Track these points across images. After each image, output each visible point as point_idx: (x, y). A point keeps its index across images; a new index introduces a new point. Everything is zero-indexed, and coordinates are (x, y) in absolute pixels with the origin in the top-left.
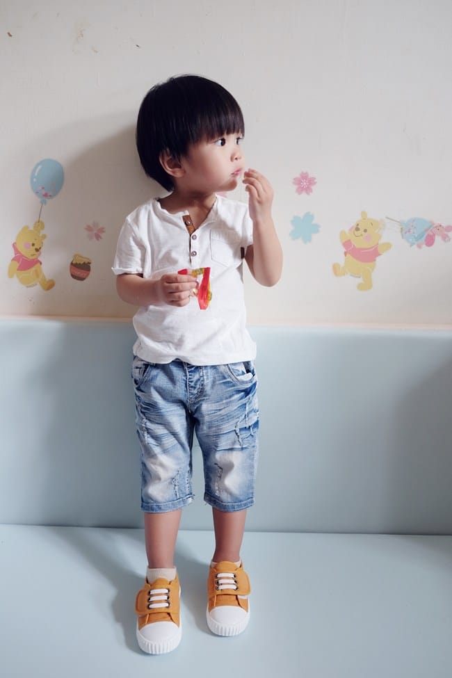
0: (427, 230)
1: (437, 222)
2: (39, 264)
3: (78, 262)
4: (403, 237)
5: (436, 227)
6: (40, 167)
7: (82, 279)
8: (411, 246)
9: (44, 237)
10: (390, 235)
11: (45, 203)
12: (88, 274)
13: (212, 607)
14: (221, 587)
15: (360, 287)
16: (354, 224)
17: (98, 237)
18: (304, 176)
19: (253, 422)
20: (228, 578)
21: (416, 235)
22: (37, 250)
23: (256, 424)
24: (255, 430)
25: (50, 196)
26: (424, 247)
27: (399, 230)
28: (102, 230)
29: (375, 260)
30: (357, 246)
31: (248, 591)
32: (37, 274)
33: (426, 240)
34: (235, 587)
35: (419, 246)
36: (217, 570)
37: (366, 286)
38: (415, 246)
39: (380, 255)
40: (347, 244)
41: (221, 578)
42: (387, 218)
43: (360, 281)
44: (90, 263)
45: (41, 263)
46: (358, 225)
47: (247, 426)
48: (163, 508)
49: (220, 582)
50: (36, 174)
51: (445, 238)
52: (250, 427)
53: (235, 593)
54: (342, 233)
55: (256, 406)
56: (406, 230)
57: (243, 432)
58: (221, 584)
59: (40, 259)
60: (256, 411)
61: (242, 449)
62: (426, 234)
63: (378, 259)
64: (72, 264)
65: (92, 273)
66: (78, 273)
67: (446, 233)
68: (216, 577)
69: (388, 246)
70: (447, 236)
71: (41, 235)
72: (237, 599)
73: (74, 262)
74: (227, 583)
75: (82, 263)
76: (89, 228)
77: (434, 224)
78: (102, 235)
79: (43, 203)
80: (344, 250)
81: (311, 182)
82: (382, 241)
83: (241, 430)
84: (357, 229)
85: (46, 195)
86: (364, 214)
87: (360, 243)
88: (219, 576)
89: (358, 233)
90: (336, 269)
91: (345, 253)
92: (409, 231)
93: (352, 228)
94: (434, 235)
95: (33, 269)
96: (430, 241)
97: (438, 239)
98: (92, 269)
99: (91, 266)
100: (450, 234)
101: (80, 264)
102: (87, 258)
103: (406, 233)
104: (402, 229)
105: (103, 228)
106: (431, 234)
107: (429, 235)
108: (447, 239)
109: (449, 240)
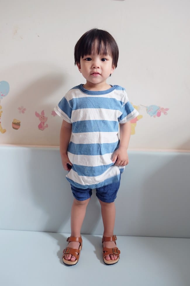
0: (157, 110)
4: (147, 113)
5: (161, 109)
6: (0, 84)
7: (17, 129)
8: (151, 116)
9: (2, 112)
10: (142, 112)
12: (19, 127)
17: (23, 112)
21: (153, 112)
25: (4, 96)
26: (157, 117)
35: (154, 117)
37: (133, 133)
39: (138, 120)
42: (141, 105)
44: (20, 123)
51: (165, 113)
62: (157, 113)
63: (137, 122)
65: (21, 127)
66: (16, 126)
69: (141, 116)
70: (166, 112)
71: (0, 111)
73: (14, 122)
76: (19, 109)
77: (160, 108)
78: (25, 111)
79: (1, 98)
85: (2, 95)
92: (150, 110)
94: (160, 112)
96: (159, 115)
97: (162, 114)
98: (21, 125)
99: (20, 124)
100: (167, 112)
101: (16, 123)
102: (19, 121)
103: (149, 111)
104: (147, 109)
105: (25, 109)
106: (159, 112)
107: (158, 112)
108: (166, 114)
109: (167, 114)
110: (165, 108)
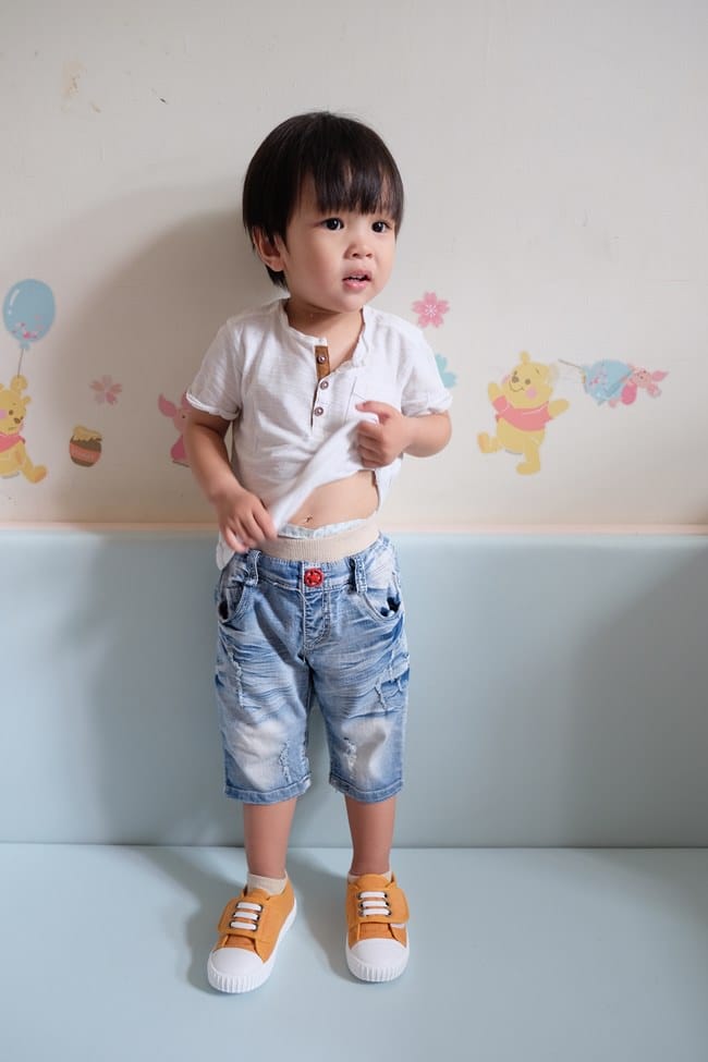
0: (623, 379)
1: (639, 366)
2: (21, 442)
3: (82, 439)
4: (586, 391)
6: (17, 292)
7: (89, 464)
8: (600, 403)
9: (28, 400)
10: (567, 388)
11: (28, 348)
12: (97, 457)
13: (353, 940)
14: (366, 912)
15: (522, 469)
16: (509, 372)
17: (111, 399)
18: (430, 299)
19: (402, 673)
20: (376, 899)
21: (607, 388)
22: (17, 421)
23: (405, 676)
24: (406, 682)
25: (35, 337)
26: (621, 406)
27: (580, 380)
28: (117, 389)
29: (543, 427)
30: (516, 405)
31: (406, 916)
32: (19, 457)
33: (623, 395)
34: (387, 912)
35: (612, 405)
36: (359, 887)
37: (530, 467)
38: (606, 404)
39: (550, 418)
40: (500, 403)
41: (366, 899)
42: (562, 361)
43: (521, 459)
44: (100, 440)
45: (24, 441)
46: (516, 373)
47: (392, 679)
48: (267, 798)
49: (366, 904)
50: (11, 303)
51: (653, 391)
52: (396, 680)
53: (387, 920)
54: (492, 387)
55: (405, 649)
56: (591, 379)
57: (387, 688)
58: (367, 908)
59: (22, 434)
60: (404, 656)
61: (387, 713)
62: (621, 390)
63: (549, 425)
64: (72, 441)
65: (103, 456)
66: (85, 455)
67: (653, 383)
68: (359, 898)
69: (563, 405)
70: (657, 388)
71: (22, 397)
72: (390, 928)
73: (75, 439)
74: (375, 906)
75: (87, 439)
76: (96, 386)
77: (634, 370)
78: (118, 396)
79: (24, 347)
80: (495, 412)
81: (442, 307)
82: (555, 397)
83: (383, 685)
84: (515, 379)
85: (27, 336)
86: (524, 356)
87: (518, 401)
88: (364, 895)
89: (516, 386)
90: (483, 442)
91: (497, 417)
92: (596, 382)
93: (506, 378)
94: (635, 387)
95: (13, 450)
96: (629, 396)
97: (641, 393)
98: (103, 448)
99: (102, 443)
100: (660, 384)
101: (84, 441)
102: (95, 432)
103: (591, 383)
104: (585, 378)
105: (118, 386)
106: (630, 384)
107: (627, 387)
108: (656, 392)
109: (659, 394)
110: (651, 370)
